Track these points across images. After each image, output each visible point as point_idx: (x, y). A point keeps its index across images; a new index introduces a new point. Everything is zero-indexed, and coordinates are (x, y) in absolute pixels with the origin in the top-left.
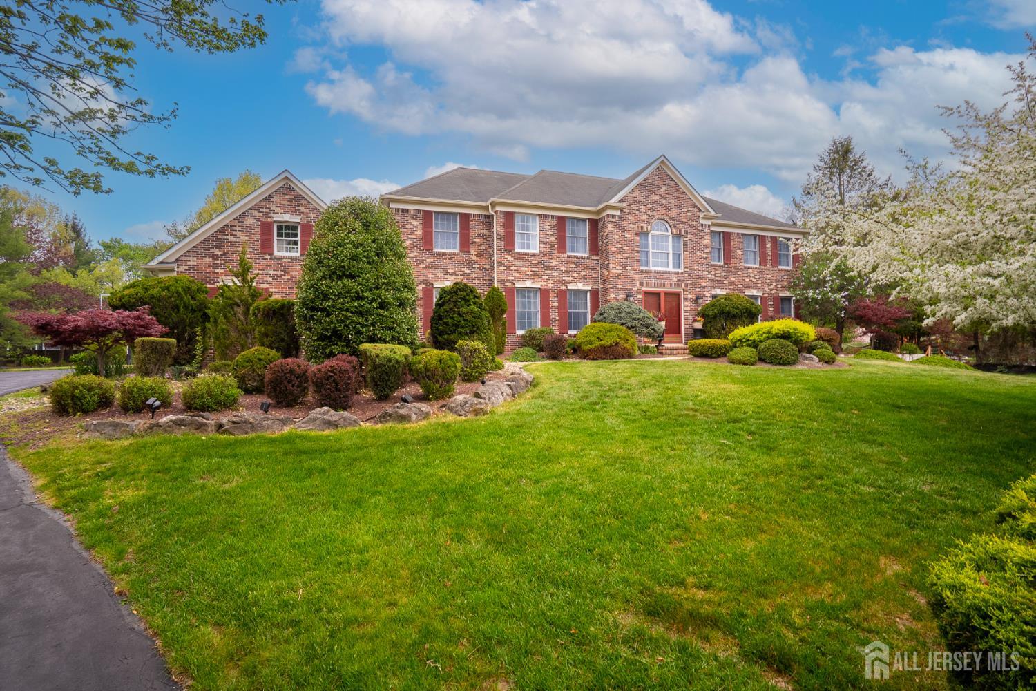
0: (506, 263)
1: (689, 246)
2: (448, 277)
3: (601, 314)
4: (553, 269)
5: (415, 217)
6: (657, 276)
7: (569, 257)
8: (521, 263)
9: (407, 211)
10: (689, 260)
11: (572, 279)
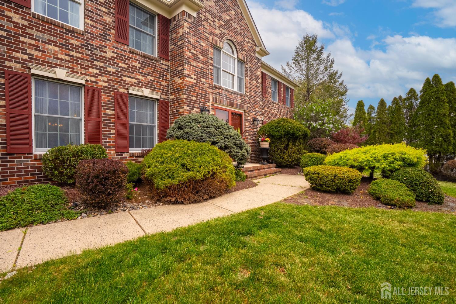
1: (249, 73)
3: (180, 128)
4: (107, 61)
6: (227, 93)
7: (131, 52)
8: (46, 36)
10: (249, 86)
11: (136, 81)
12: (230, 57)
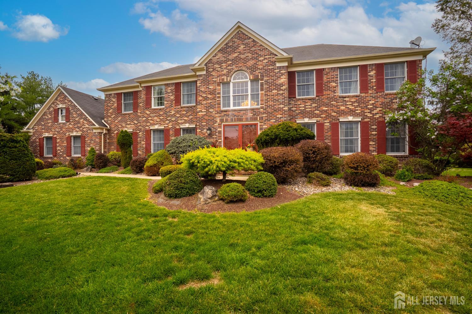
0: (146, 115)
2: (128, 126)
4: (172, 116)
5: (114, 98)
6: (234, 113)
7: (182, 108)
8: (154, 115)
9: (111, 94)
11: (184, 121)
12: (242, 83)
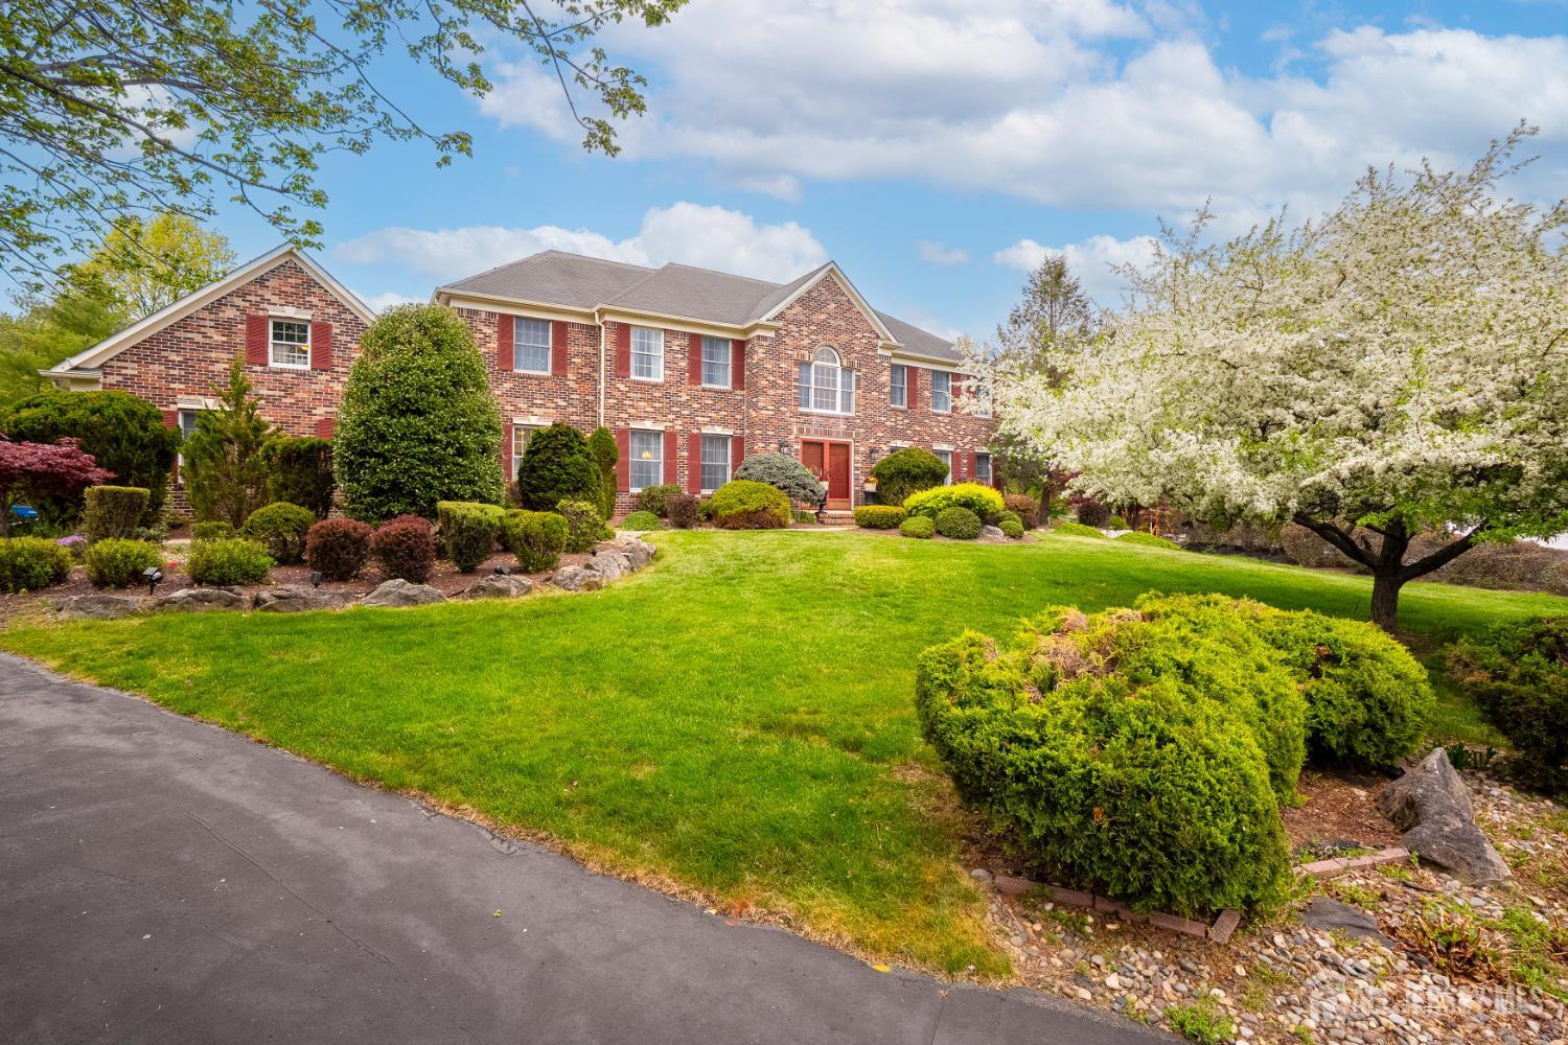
0: (617, 394)
1: (863, 383)
2: (535, 410)
3: (746, 469)
4: (681, 405)
5: (487, 322)
6: (821, 420)
7: (704, 390)
8: (639, 395)
9: (476, 312)
10: (863, 402)
11: (708, 420)
12: (828, 368)
